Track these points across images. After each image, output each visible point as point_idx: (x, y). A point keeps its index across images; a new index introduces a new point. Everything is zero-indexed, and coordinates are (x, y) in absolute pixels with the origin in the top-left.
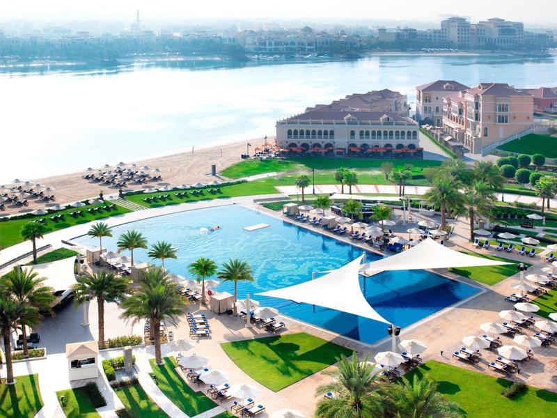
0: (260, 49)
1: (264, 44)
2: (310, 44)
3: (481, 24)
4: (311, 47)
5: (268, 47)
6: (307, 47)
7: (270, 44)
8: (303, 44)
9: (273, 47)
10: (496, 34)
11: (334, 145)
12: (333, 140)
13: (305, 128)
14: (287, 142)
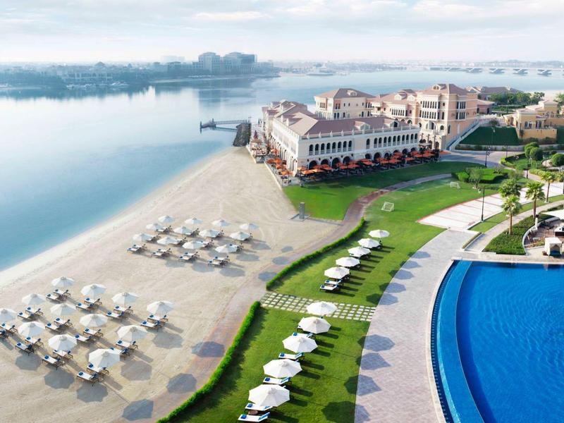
0: (70, 80)
1: (73, 76)
2: (108, 75)
3: (226, 57)
4: (110, 78)
5: (76, 78)
6: (107, 78)
7: (78, 76)
8: (102, 75)
9: (80, 78)
10: (239, 63)
11: (352, 158)
12: (351, 152)
13: (326, 141)
14: (308, 160)
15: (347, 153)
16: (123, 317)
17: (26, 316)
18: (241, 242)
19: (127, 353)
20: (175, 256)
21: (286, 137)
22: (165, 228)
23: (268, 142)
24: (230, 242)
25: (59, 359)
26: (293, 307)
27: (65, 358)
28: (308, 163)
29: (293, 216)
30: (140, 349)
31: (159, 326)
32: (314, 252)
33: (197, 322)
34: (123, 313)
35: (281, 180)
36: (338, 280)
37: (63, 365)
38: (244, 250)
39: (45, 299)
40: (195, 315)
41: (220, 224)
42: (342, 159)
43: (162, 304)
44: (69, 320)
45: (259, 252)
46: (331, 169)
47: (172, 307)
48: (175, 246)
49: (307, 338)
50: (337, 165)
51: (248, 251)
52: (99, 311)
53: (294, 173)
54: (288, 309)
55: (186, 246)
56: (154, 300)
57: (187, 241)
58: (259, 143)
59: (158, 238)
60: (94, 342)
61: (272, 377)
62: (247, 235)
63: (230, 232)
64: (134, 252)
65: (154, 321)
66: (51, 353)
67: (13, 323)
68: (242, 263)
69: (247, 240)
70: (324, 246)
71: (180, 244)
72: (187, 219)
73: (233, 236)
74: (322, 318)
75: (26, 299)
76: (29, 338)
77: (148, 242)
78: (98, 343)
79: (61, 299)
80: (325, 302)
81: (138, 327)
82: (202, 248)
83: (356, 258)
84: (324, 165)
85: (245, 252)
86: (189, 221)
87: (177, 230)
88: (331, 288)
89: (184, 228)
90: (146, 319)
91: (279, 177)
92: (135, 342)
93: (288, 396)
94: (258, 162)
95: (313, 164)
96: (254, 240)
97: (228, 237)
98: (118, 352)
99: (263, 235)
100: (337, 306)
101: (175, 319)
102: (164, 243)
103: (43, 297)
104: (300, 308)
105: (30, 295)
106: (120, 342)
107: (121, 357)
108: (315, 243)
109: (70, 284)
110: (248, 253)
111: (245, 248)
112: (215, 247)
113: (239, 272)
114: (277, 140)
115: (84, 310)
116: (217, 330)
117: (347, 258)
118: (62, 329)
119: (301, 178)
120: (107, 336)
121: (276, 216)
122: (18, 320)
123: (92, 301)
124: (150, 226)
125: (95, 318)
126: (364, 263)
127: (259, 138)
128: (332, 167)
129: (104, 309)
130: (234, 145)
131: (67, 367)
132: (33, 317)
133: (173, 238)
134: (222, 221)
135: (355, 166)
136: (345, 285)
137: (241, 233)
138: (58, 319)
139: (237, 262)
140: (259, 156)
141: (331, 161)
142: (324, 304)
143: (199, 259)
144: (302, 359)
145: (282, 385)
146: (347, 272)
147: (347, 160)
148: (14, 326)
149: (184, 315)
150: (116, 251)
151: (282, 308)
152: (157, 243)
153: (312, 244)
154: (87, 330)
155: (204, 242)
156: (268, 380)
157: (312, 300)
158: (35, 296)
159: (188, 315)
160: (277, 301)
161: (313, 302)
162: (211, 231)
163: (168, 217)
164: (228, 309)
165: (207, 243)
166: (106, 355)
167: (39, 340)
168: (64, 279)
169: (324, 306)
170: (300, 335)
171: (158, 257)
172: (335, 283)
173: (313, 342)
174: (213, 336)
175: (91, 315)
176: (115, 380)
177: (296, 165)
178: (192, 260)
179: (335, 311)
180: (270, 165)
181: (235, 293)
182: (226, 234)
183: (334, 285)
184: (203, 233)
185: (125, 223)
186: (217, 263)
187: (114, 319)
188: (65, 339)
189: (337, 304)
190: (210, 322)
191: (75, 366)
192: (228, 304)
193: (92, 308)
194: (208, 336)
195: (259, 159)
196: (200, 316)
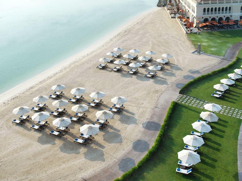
11: (231, 18)
12: (230, 14)
13: (214, 6)
14: (203, 18)
15: (228, 15)
16: (98, 106)
17: (37, 109)
18: (163, 64)
19: (103, 127)
20: (125, 71)
21: (188, 2)
22: (118, 55)
23: (177, 5)
24: (157, 64)
25: (61, 132)
26: (196, 105)
27: (64, 131)
28: (203, 20)
29: (193, 51)
30: (110, 124)
31: (120, 111)
32: (207, 74)
33: (141, 109)
34: (97, 103)
35: (186, 29)
36: (222, 92)
37: (63, 135)
38: (165, 69)
39: (48, 98)
40: (140, 105)
41: (150, 54)
42: (224, 19)
43: (120, 99)
44: (65, 109)
45: (174, 71)
46: (217, 24)
47: (126, 100)
48: (124, 65)
49: (205, 124)
50: (221, 22)
51: (167, 70)
52: (83, 103)
53: (194, 25)
54: (193, 106)
55: (131, 65)
56: (114, 96)
57: (131, 63)
58: (172, 5)
59: (114, 60)
60: (82, 121)
61: (189, 146)
62: (167, 61)
63: (156, 58)
64: (100, 69)
65: (116, 108)
66: (55, 129)
67: (28, 114)
68: (164, 77)
69: (167, 64)
70: (213, 71)
71: (127, 64)
72: (130, 50)
73: (159, 60)
74: (213, 113)
75: (36, 99)
76: (40, 122)
77: (109, 62)
78: (85, 121)
79: (58, 97)
80: (214, 104)
81: (107, 111)
82: (140, 67)
83: (233, 80)
84: (213, 21)
85: (166, 70)
86: (132, 51)
87: (125, 56)
88: (218, 96)
89: (129, 55)
90: (111, 107)
91: (185, 27)
92: (107, 120)
93: (200, 159)
94: (172, 18)
95: (206, 20)
96: (171, 64)
97: (155, 61)
98: (97, 126)
99: (176, 61)
100: (222, 107)
101: (129, 107)
102: (118, 64)
103: (47, 97)
104: (200, 106)
105: (38, 97)
106: (98, 120)
107: (100, 128)
108: (207, 68)
109: (63, 88)
110: (168, 71)
111: (165, 68)
112: (148, 67)
113: (164, 82)
114: (184, 4)
115: (73, 103)
116: (154, 114)
117: (227, 79)
118: (61, 114)
119: (199, 28)
120: (90, 116)
121: (183, 50)
122: (31, 112)
123: (78, 97)
124: (108, 54)
125: (80, 107)
126: (238, 83)
127: (172, 2)
128: (218, 23)
129: (86, 102)
130: (158, 6)
131: (66, 136)
132: (41, 109)
133: (123, 61)
134: (152, 52)
135: (233, 23)
136: (226, 95)
137: (163, 59)
138: (58, 109)
139: (161, 76)
140: (173, 14)
141: (217, 19)
142: (214, 105)
143: (139, 73)
144: (204, 136)
145: (195, 151)
146: (227, 87)
147: (228, 19)
148: (29, 116)
149: (134, 105)
150: (90, 68)
151: (190, 105)
152: (113, 63)
153: (205, 69)
154: (77, 114)
155: (141, 64)
156: (187, 147)
157: (207, 102)
158: (41, 97)
159: (136, 105)
160: (186, 100)
161: (207, 103)
162: (145, 57)
163: (119, 48)
164: (159, 103)
165: (143, 64)
166: (90, 128)
167: (46, 122)
168: (59, 86)
169: (213, 106)
170: (202, 122)
171: (115, 71)
172: (220, 93)
173: (209, 127)
174: (152, 117)
175: (78, 105)
176: (99, 143)
177: (195, 20)
178: (135, 73)
179: (221, 110)
180: (179, 19)
181: (162, 94)
182: (154, 59)
183: (220, 95)
184: (140, 58)
185: (94, 52)
186: (150, 76)
187: (93, 107)
188: (63, 120)
189: (222, 106)
190: (149, 110)
191: (72, 135)
192: (158, 100)
193: (78, 101)
194: (149, 117)
195: (173, 15)
196: (143, 105)
